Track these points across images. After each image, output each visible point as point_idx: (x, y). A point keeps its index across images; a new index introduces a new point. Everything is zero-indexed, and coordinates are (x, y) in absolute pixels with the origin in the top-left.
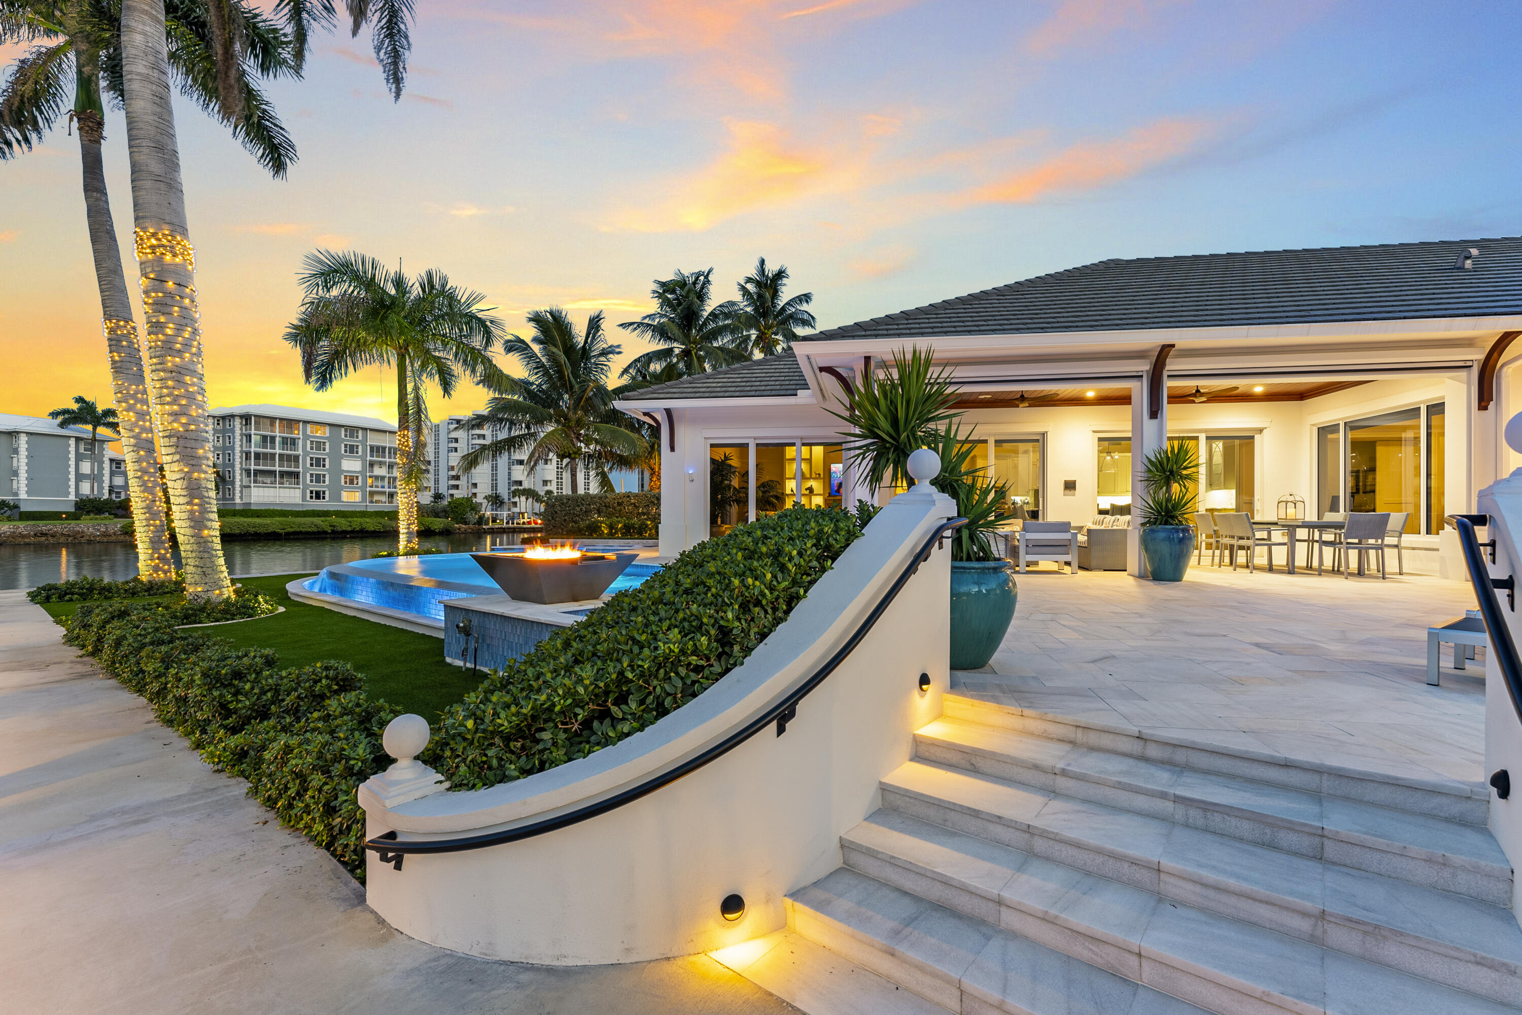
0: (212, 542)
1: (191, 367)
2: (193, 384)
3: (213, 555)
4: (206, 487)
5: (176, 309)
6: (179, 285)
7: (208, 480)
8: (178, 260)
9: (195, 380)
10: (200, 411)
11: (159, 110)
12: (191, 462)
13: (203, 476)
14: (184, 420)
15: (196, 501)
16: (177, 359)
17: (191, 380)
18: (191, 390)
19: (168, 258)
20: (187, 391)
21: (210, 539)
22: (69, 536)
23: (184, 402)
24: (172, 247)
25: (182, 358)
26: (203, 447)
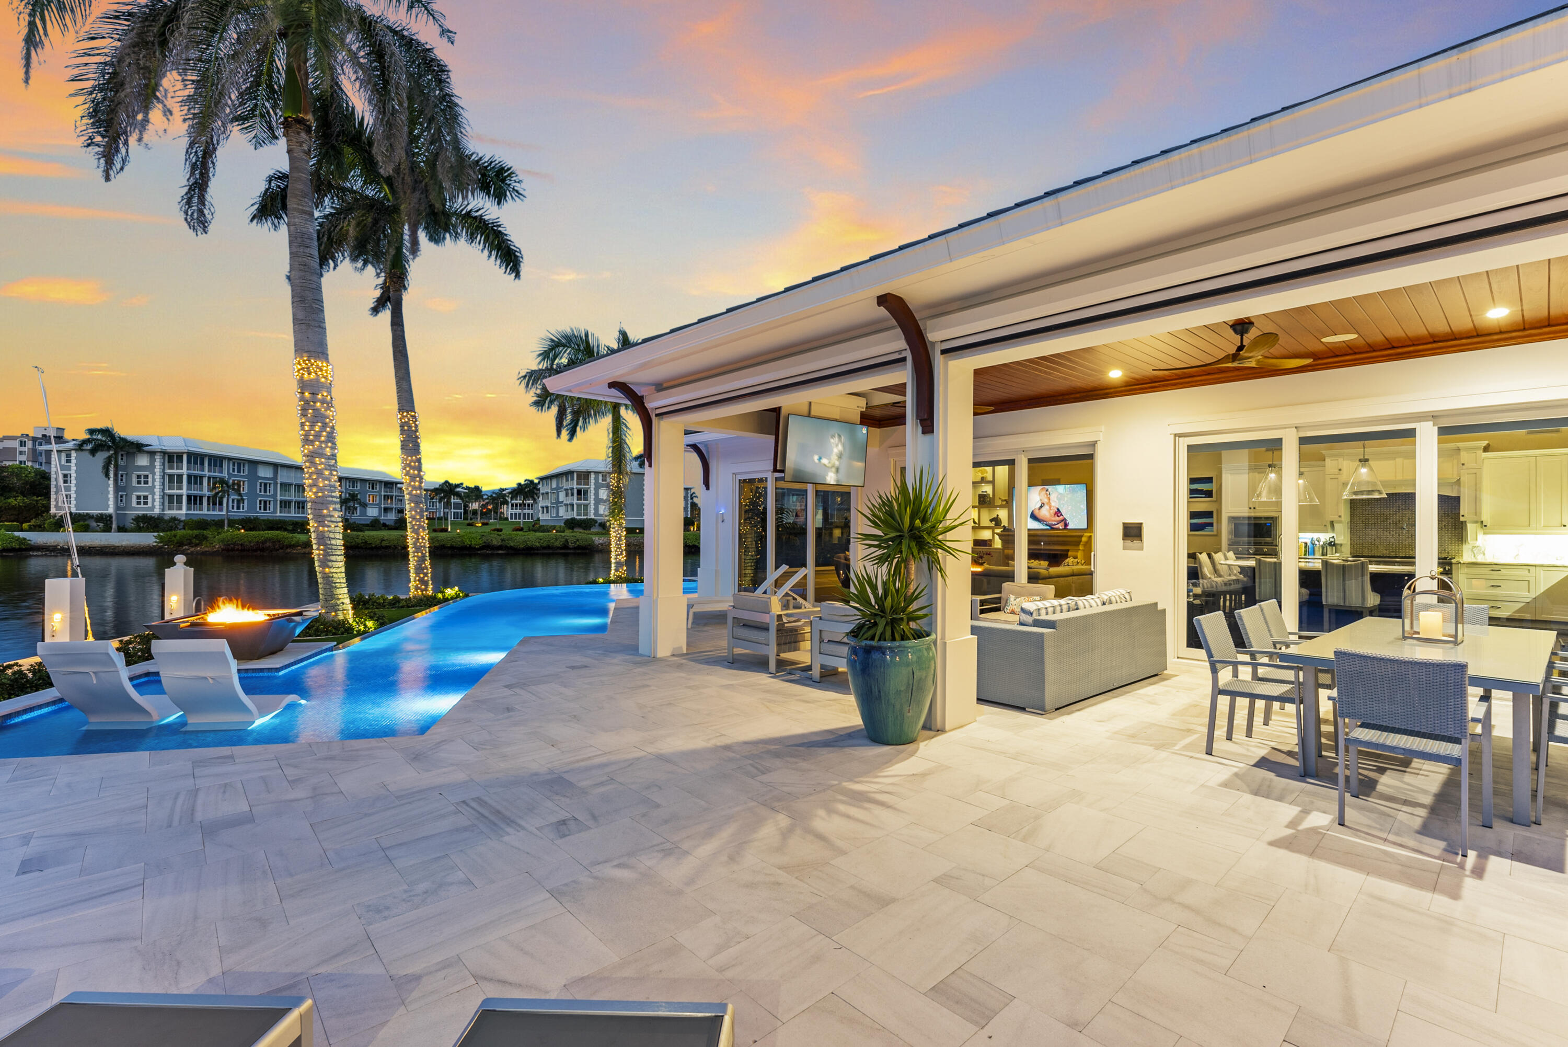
0: (333, 577)
1: (320, 451)
2: (321, 463)
3: (332, 587)
4: (329, 537)
5: (310, 411)
6: (313, 394)
7: (330, 532)
8: (313, 376)
9: (323, 460)
10: (326, 482)
11: (303, 274)
12: (319, 520)
13: (326, 529)
14: (314, 490)
15: (322, 547)
16: (311, 447)
17: (320, 461)
18: (319, 468)
19: (306, 376)
20: (316, 468)
21: (331, 575)
22: (637, 545)
23: (314, 477)
24: (308, 368)
25: (313, 446)
26: (327, 509)
